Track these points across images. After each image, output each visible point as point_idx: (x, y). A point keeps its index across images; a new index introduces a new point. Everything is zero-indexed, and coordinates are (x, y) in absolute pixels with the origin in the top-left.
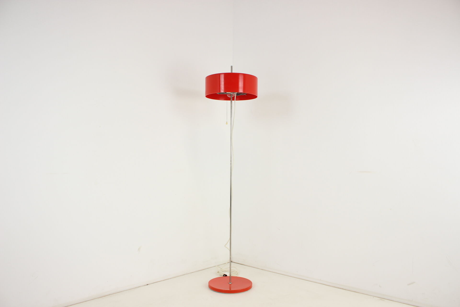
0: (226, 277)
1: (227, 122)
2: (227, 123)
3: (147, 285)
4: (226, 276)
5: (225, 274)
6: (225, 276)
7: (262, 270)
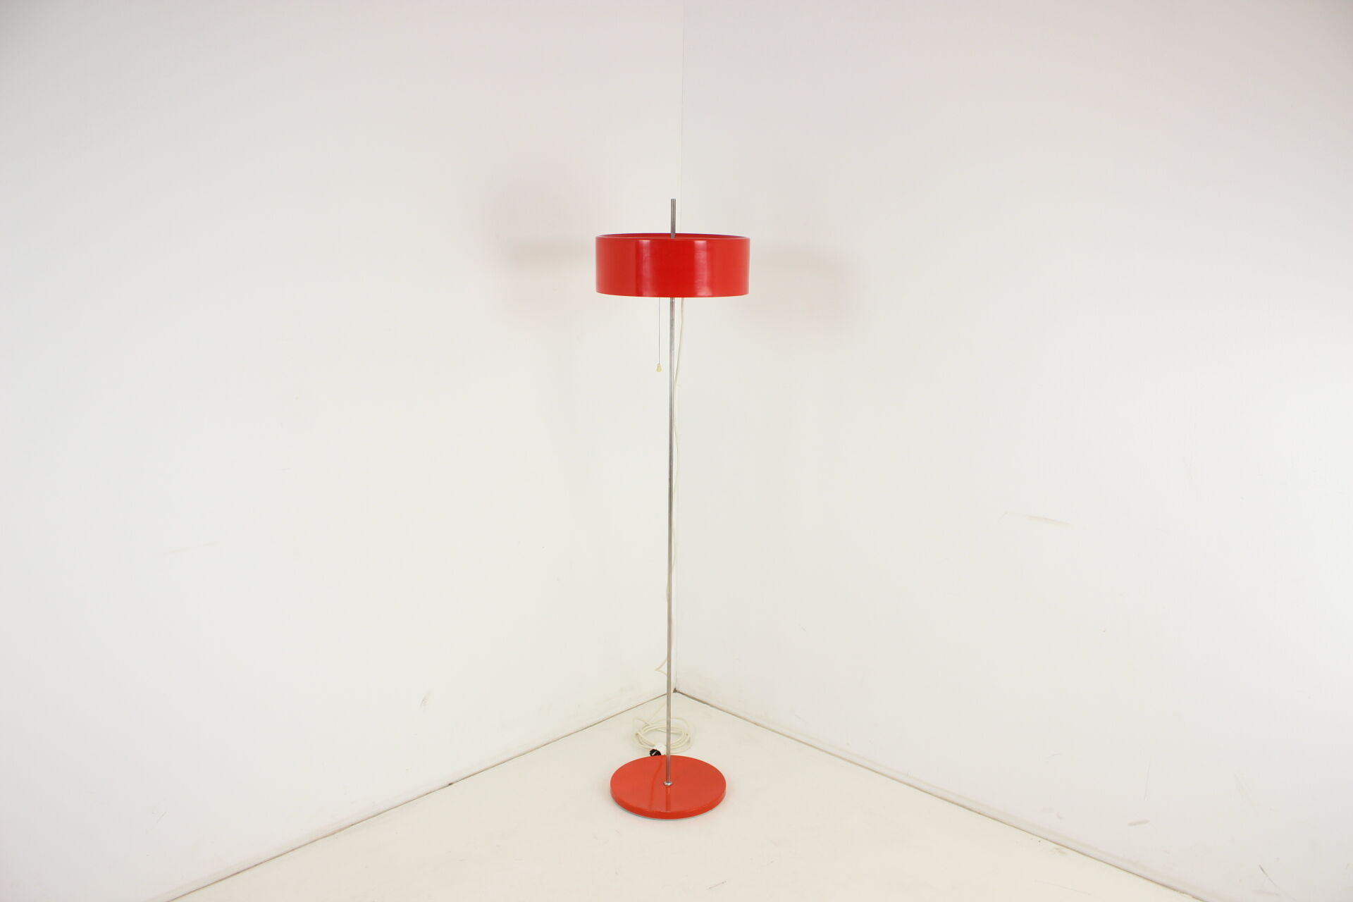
0: (657, 756)
1: (659, 365)
2: (659, 368)
3: (450, 784)
4: (658, 753)
5: (655, 748)
6: (655, 755)
7: (755, 724)
